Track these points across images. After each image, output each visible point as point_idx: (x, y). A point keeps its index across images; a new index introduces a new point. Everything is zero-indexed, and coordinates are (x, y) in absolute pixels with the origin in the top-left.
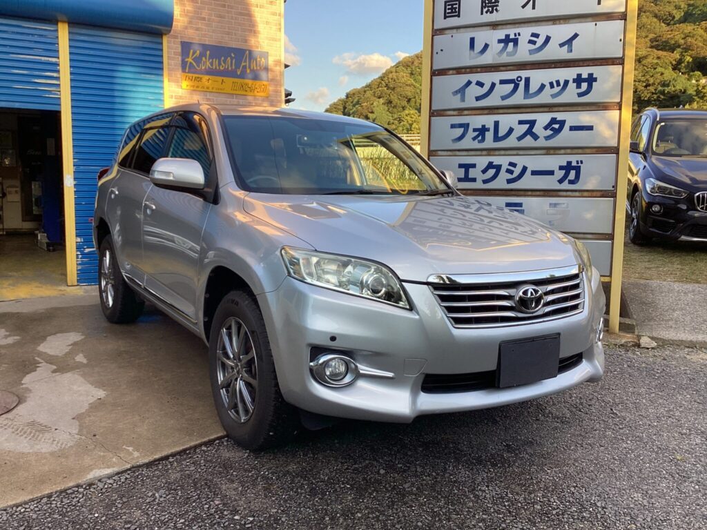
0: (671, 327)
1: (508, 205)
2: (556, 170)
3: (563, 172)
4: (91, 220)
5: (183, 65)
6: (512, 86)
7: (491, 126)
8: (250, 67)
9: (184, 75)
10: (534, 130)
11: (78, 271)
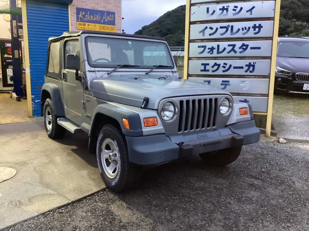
0: (292, 134)
1: (223, 81)
2: (244, 66)
3: (247, 67)
4: (38, 87)
5: (78, 18)
6: (225, 29)
7: (216, 47)
8: (107, 19)
9: (78, 23)
10: (235, 49)
11: (33, 110)
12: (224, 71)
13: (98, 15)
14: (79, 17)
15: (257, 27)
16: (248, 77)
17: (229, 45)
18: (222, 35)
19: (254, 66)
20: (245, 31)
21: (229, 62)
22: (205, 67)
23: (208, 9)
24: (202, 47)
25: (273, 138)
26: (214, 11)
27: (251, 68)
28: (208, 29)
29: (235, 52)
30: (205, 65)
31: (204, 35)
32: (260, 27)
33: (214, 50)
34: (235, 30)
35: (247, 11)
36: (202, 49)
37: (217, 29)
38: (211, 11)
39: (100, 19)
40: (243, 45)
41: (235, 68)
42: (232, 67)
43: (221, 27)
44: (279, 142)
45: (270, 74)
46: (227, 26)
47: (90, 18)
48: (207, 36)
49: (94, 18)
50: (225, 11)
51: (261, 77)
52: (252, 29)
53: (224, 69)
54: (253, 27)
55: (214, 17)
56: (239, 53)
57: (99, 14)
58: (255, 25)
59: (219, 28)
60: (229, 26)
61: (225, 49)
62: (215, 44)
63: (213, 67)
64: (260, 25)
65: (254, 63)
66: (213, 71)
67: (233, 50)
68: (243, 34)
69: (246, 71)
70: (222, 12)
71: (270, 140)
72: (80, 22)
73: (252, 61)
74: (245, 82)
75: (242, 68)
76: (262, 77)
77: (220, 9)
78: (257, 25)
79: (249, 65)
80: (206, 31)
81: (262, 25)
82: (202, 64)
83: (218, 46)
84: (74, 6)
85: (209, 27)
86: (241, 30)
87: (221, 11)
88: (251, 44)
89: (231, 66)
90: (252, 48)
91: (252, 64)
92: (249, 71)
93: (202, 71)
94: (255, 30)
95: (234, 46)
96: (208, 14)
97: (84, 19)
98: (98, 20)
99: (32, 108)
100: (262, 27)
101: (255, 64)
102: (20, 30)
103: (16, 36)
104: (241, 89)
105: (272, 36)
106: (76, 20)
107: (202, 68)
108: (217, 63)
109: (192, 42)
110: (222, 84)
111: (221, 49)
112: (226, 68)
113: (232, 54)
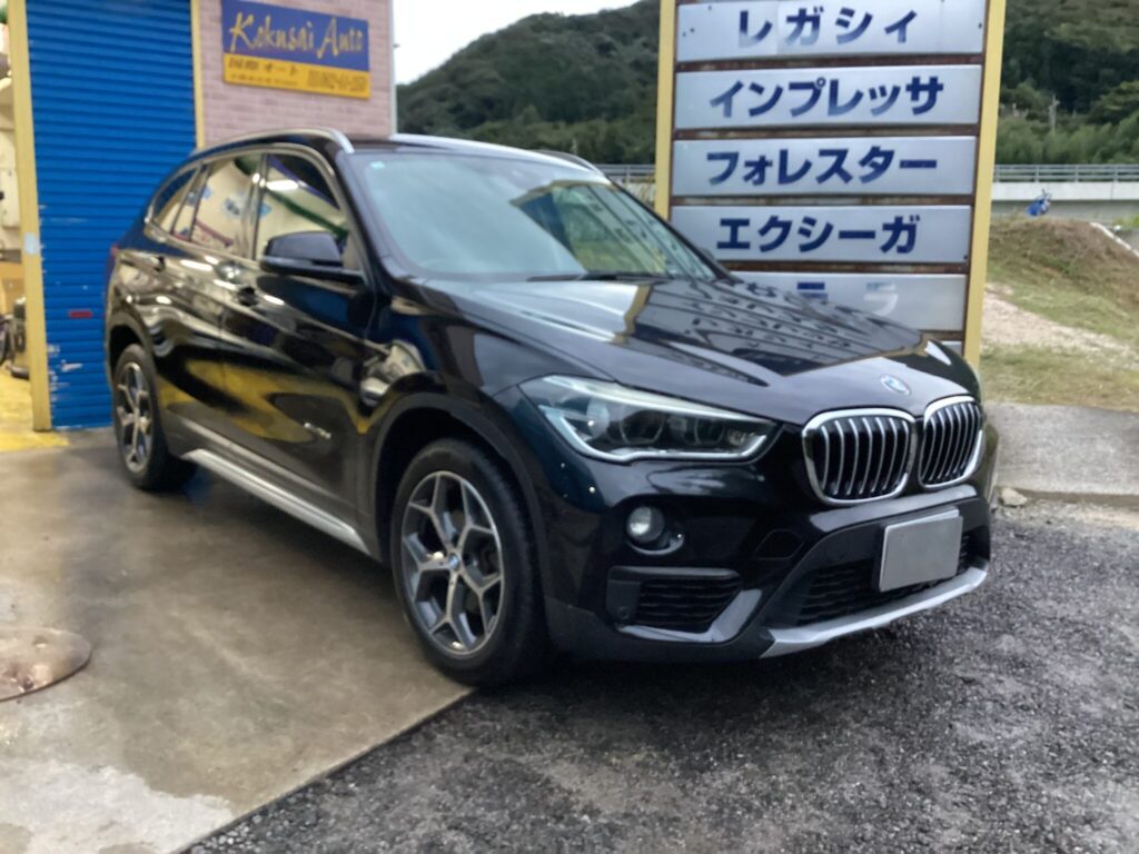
1: (802, 285)
3: (889, 234)
4: (74, 313)
5: (227, 38)
6: (808, 94)
7: (775, 158)
8: (338, 44)
9: (228, 57)
10: (846, 166)
11: (52, 403)
12: (804, 248)
13: (303, 30)
14: (233, 34)
15: (924, 88)
16: (889, 268)
17: (824, 153)
18: (796, 112)
19: (912, 229)
20: (881, 101)
21: (822, 214)
22: (734, 233)
23: (744, 16)
24: (723, 156)
26: (768, 27)
27: (903, 238)
28: (745, 91)
29: (847, 177)
30: (735, 224)
31: (728, 113)
32: (934, 86)
33: (768, 169)
34: (845, 96)
36: (723, 165)
37: (779, 91)
38: (755, 26)
39: (311, 46)
40: (875, 151)
41: (844, 235)
42: (835, 233)
43: (794, 86)
44: (1002, 501)
45: (968, 257)
46: (814, 80)
48: (740, 118)
49: (288, 40)
50: (808, 26)
51: (936, 269)
52: (905, 96)
53: (805, 240)
54: (909, 88)
55: (769, 47)
56: (859, 181)
57: (309, 24)
58: (916, 80)
59: (785, 87)
60: (821, 82)
61: (807, 166)
62: (770, 148)
63: (764, 231)
64: (934, 80)
65: (912, 218)
66: (765, 248)
67: (837, 169)
68: (876, 112)
69: (885, 248)
70: (796, 30)
72: (237, 52)
73: (906, 212)
74: (880, 288)
75: (870, 235)
76: (942, 269)
77: (790, 19)
78: (925, 81)
79: (896, 227)
80: (735, 98)
81: (939, 82)
82: (724, 222)
83: (784, 155)
85: (747, 85)
86: (867, 96)
87: (793, 26)
88: (903, 147)
89: (828, 229)
90: (906, 164)
91: (906, 221)
92: (894, 249)
93: (721, 245)
94: (915, 97)
95: (841, 155)
96: (743, 35)
97: (252, 42)
98: (305, 48)
99: (48, 395)
100: (941, 87)
101: (918, 223)
105: (976, 122)
106: (220, 45)
107: (724, 234)
108: (779, 219)
109: (682, 140)
111: (793, 168)
112: (814, 238)
113: (835, 184)
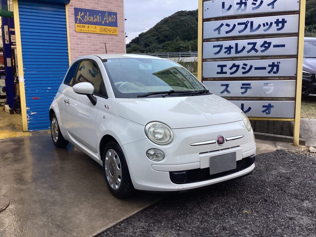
1: (243, 84)
2: (267, 66)
3: (270, 68)
4: (34, 98)
5: (76, 20)
6: (244, 26)
7: (234, 46)
8: (108, 20)
9: (76, 25)
10: (256, 47)
11: (28, 124)
12: (244, 73)
13: (98, 16)
14: (78, 18)
15: (280, 22)
16: (271, 78)
17: (249, 44)
18: (240, 32)
19: (278, 66)
20: (267, 27)
21: (249, 63)
22: (222, 69)
23: (223, 3)
24: (218, 46)
25: (302, 147)
26: (231, 6)
27: (275, 69)
28: (224, 26)
29: (256, 51)
30: (222, 67)
31: (219, 33)
32: (284, 22)
33: (232, 49)
34: (255, 26)
35: (269, 5)
36: (218, 49)
37: (235, 26)
38: (227, 6)
39: (100, 20)
40: (265, 42)
41: (256, 69)
42: (253, 68)
43: (239, 24)
44: (309, 151)
45: (296, 74)
46: (246, 22)
47: (90, 19)
48: (223, 34)
49: (94, 19)
50: (243, 5)
51: (286, 78)
52: (274, 25)
53: (244, 71)
54: (275, 23)
55: (231, 13)
56: (261, 52)
57: (100, 14)
58: (278, 20)
59: (237, 24)
60: (248, 22)
61: (244, 48)
62: (232, 43)
63: (231, 68)
64: (283, 20)
65: (277, 63)
66: (231, 74)
67: (253, 48)
68: (265, 30)
69: (269, 72)
70: (239, 7)
71: (300, 150)
72: (79, 23)
73: (276, 61)
74: (268, 85)
75: (264, 68)
76: (288, 78)
77: (237, 4)
78: (280, 20)
79: (273, 65)
80: (221, 28)
81: (285, 20)
82: (219, 66)
83: (237, 45)
84: (72, 6)
85: (225, 24)
86: (262, 26)
87: (239, 5)
88: (274, 41)
89: (251, 67)
90: (275, 46)
91: (276, 64)
92: (272, 72)
93: (218, 73)
94: (277, 25)
95: (255, 44)
96: (223, 9)
97: (83, 20)
98: (99, 21)
99: (27, 121)
100: (286, 22)
101: (280, 64)
102: (12, 36)
103: (9, 42)
104: (264, 92)
105: (297, 32)
106: (74, 21)
107: (219, 70)
108: (236, 65)
109: (205, 42)
110: (242, 88)
111: (240, 49)
112: (247, 69)
113: (253, 53)
